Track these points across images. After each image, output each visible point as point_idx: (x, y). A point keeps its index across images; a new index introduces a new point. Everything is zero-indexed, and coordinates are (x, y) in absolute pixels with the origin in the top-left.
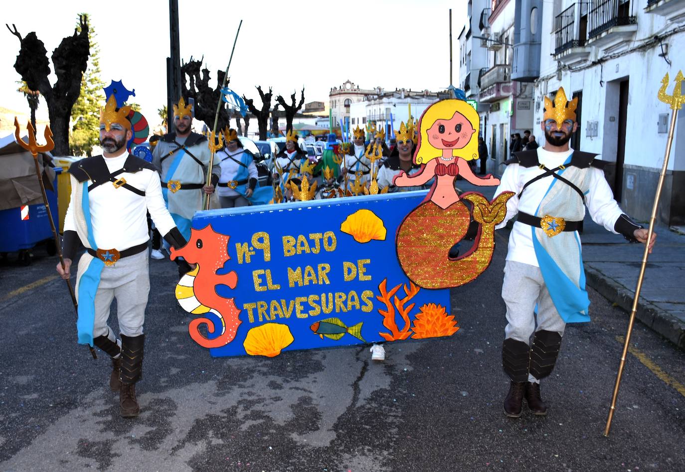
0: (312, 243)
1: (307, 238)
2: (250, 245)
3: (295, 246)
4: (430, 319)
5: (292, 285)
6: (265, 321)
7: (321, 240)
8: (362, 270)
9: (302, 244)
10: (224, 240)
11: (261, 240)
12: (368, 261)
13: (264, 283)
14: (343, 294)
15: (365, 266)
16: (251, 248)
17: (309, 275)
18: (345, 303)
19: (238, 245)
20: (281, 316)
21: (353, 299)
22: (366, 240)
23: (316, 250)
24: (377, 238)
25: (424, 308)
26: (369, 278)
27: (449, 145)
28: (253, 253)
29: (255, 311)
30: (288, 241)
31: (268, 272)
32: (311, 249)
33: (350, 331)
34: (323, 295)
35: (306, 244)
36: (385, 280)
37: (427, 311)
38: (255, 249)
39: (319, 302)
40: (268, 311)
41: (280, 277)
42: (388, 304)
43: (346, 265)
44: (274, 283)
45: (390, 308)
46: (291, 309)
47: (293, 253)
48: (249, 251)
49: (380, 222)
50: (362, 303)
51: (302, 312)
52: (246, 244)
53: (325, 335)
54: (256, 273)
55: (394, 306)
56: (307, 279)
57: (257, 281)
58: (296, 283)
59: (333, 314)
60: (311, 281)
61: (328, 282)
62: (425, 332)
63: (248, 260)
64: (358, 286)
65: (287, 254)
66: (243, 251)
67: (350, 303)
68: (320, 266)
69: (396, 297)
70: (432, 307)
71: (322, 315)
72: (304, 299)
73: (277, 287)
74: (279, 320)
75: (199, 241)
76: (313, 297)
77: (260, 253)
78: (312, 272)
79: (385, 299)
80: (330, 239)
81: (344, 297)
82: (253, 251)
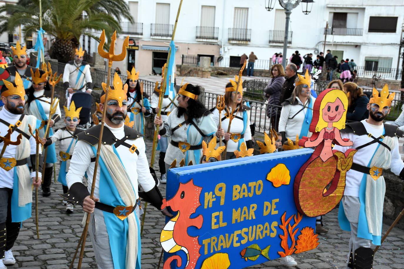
0: (249, 189)
1: (247, 185)
2: (214, 193)
3: (239, 193)
4: (305, 238)
5: (234, 222)
6: (215, 253)
7: (255, 187)
8: (274, 206)
9: (244, 191)
10: (199, 190)
11: (220, 190)
12: (277, 200)
13: (217, 223)
14: (261, 226)
15: (276, 203)
16: (214, 196)
17: (245, 213)
18: (262, 232)
19: (206, 194)
20: (224, 247)
21: (266, 229)
22: (279, 185)
23: (251, 195)
24: (285, 183)
25: (303, 231)
26: (276, 212)
27: (331, 119)
28: (215, 199)
29: (209, 244)
30: (236, 189)
31: (221, 213)
32: (248, 194)
33: (263, 253)
34: (251, 227)
35: (246, 190)
36: (285, 213)
37: (304, 233)
38: (216, 197)
39: (247, 233)
40: (217, 245)
41: (228, 217)
42: (285, 230)
44: (223, 222)
45: (286, 233)
46: (230, 242)
47: (237, 198)
48: (213, 198)
49: (288, 172)
50: (271, 231)
51: (237, 242)
52: (211, 193)
53: (248, 258)
54: (214, 214)
55: (288, 230)
56: (243, 216)
57: (214, 220)
58: (236, 220)
59: (255, 242)
60: (245, 218)
61: (254, 218)
62: (302, 247)
63: (210, 206)
64: (270, 218)
65: (234, 199)
66: (209, 198)
67: (265, 232)
68: (251, 206)
69: (289, 225)
70: (307, 229)
71: (249, 243)
72: (239, 232)
73: (225, 224)
74: (223, 251)
75: (183, 193)
76: (245, 230)
77: (218, 198)
78: (247, 211)
79: (284, 227)
80: (259, 185)
81: (262, 228)
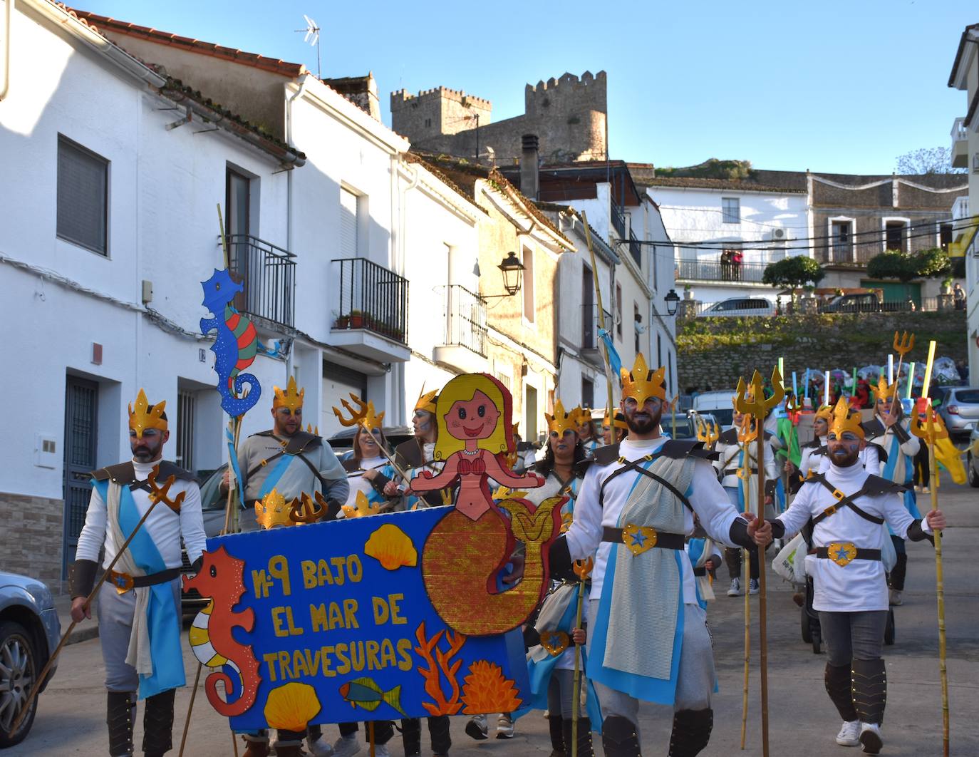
0: (334, 570)
1: (329, 562)
2: (267, 573)
3: (316, 575)
4: (483, 684)
5: (316, 629)
6: (288, 680)
7: (345, 566)
8: (395, 609)
9: (324, 573)
10: (238, 566)
11: (278, 566)
12: (400, 596)
13: (284, 626)
14: (374, 643)
15: (398, 603)
16: (269, 578)
17: (335, 615)
18: (378, 655)
19: (254, 573)
20: (306, 673)
21: (387, 651)
22: (395, 567)
23: (340, 581)
24: (406, 563)
25: (474, 666)
26: (403, 620)
27: (472, 434)
28: (271, 584)
29: (277, 663)
30: (308, 568)
31: (289, 609)
32: (334, 579)
33: (386, 699)
34: (353, 644)
35: (328, 572)
36: (422, 624)
37: (478, 672)
38: (273, 579)
39: (347, 654)
40: (291, 665)
41: (303, 618)
42: (429, 659)
43: (377, 601)
44: (296, 626)
45: (432, 666)
46: (317, 662)
47: (313, 585)
48: (267, 581)
49: (408, 540)
50: (399, 657)
51: (330, 668)
52: (263, 571)
53: (357, 703)
54: (276, 611)
55: (436, 661)
56: (332, 620)
57: (277, 623)
58: (321, 626)
59: (365, 672)
60: (337, 623)
61: (356, 626)
62: (478, 704)
63: (266, 594)
64: (392, 632)
65: (308, 586)
66: (260, 580)
67: (384, 657)
68: (346, 602)
69: (437, 650)
70: (483, 665)
71: (353, 674)
72: (330, 649)
73: (300, 631)
74: (304, 679)
75: (213, 568)
76: (341, 647)
77: (278, 582)
78: (338, 610)
79: (424, 651)
80: (354, 565)
81: (376, 650)
82: (271, 580)
